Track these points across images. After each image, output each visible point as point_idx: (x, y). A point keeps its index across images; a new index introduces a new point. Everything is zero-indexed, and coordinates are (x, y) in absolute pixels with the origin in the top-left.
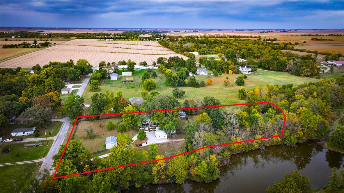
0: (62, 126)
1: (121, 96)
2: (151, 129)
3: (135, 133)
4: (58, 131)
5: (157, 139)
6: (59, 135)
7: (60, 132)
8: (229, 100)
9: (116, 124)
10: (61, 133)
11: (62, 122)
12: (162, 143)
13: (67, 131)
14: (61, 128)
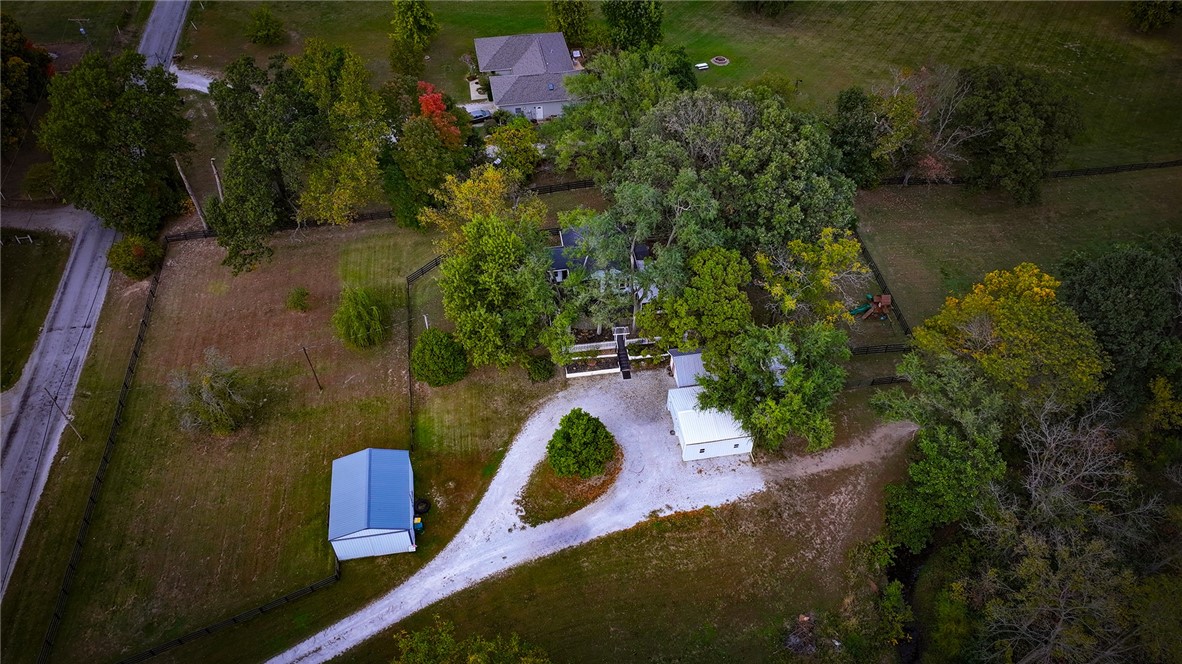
0: (61, 285)
1: (423, 21)
2: (638, 349)
3: (526, 385)
4: (34, 335)
5: (684, 463)
6: (29, 388)
7: (42, 337)
8: (1066, 36)
9: (401, 281)
10: (51, 358)
11: (65, 239)
12: (723, 508)
13: (89, 336)
14: (55, 302)
